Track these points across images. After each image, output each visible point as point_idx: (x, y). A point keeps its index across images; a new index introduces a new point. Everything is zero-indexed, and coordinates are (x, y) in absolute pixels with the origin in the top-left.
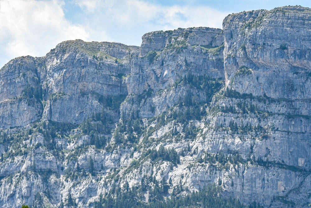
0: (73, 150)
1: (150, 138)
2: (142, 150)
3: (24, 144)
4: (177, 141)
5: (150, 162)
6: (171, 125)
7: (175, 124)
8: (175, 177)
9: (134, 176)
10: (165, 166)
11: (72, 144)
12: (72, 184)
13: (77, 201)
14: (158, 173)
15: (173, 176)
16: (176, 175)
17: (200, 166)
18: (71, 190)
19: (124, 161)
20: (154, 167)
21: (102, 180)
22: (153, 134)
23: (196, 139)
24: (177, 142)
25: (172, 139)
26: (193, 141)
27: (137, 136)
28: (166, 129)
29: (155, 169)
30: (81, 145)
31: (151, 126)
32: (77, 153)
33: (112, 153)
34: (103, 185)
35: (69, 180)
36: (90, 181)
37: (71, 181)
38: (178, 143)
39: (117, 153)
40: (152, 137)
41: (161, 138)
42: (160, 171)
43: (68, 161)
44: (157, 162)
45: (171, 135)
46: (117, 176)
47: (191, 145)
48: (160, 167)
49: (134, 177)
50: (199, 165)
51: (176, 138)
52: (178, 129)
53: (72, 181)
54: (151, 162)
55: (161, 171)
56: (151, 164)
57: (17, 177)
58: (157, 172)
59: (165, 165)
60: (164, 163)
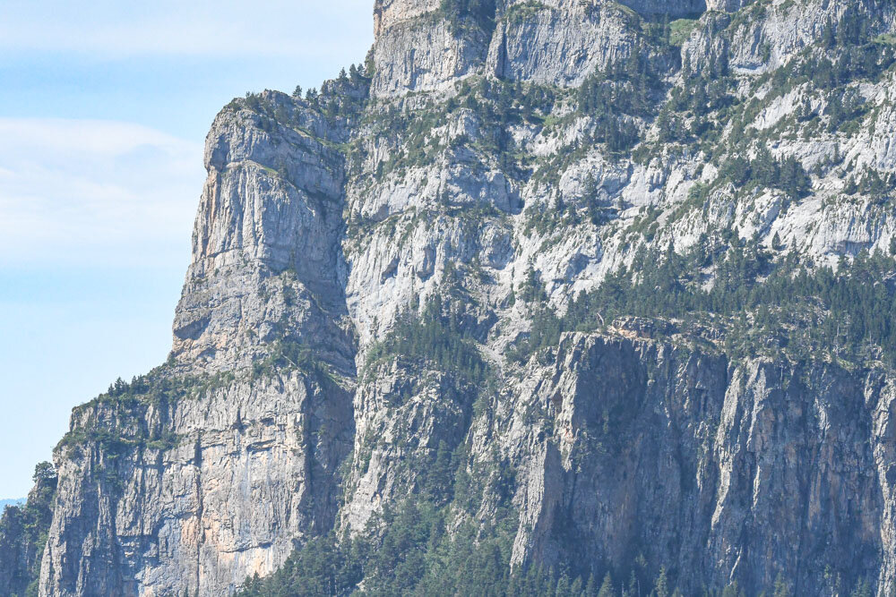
0: (552, 155)
1: (747, 127)
2: (723, 158)
3: (434, 137)
4: (807, 137)
5: (730, 189)
6: (799, 93)
7: (809, 92)
8: (790, 231)
9: (691, 226)
10: (765, 204)
11: (552, 141)
12: (539, 245)
13: (548, 288)
14: (746, 220)
15: (785, 229)
16: (794, 226)
17: (848, 201)
18: (535, 260)
19: (677, 187)
20: (740, 205)
21: (616, 236)
22: (756, 118)
23: (858, 133)
24: (808, 141)
25: (796, 132)
26: (849, 137)
27: (716, 122)
28: (785, 106)
29: (739, 211)
30: (572, 142)
31: (756, 98)
32: (559, 162)
33: (647, 164)
34: (616, 249)
35: (534, 232)
36: (585, 237)
37: (538, 237)
38: (809, 145)
39: (659, 167)
40: (753, 126)
41: (771, 129)
42: (751, 215)
43: (537, 183)
44: (747, 192)
45: (796, 120)
46: (651, 228)
47: (842, 148)
48: (753, 204)
49: (689, 231)
50: (845, 199)
51: (806, 129)
52: (814, 104)
53: (541, 237)
54: (732, 192)
55: (754, 213)
56: (732, 196)
57: (407, 223)
58: (745, 217)
59: (767, 198)
60: (764, 193)
